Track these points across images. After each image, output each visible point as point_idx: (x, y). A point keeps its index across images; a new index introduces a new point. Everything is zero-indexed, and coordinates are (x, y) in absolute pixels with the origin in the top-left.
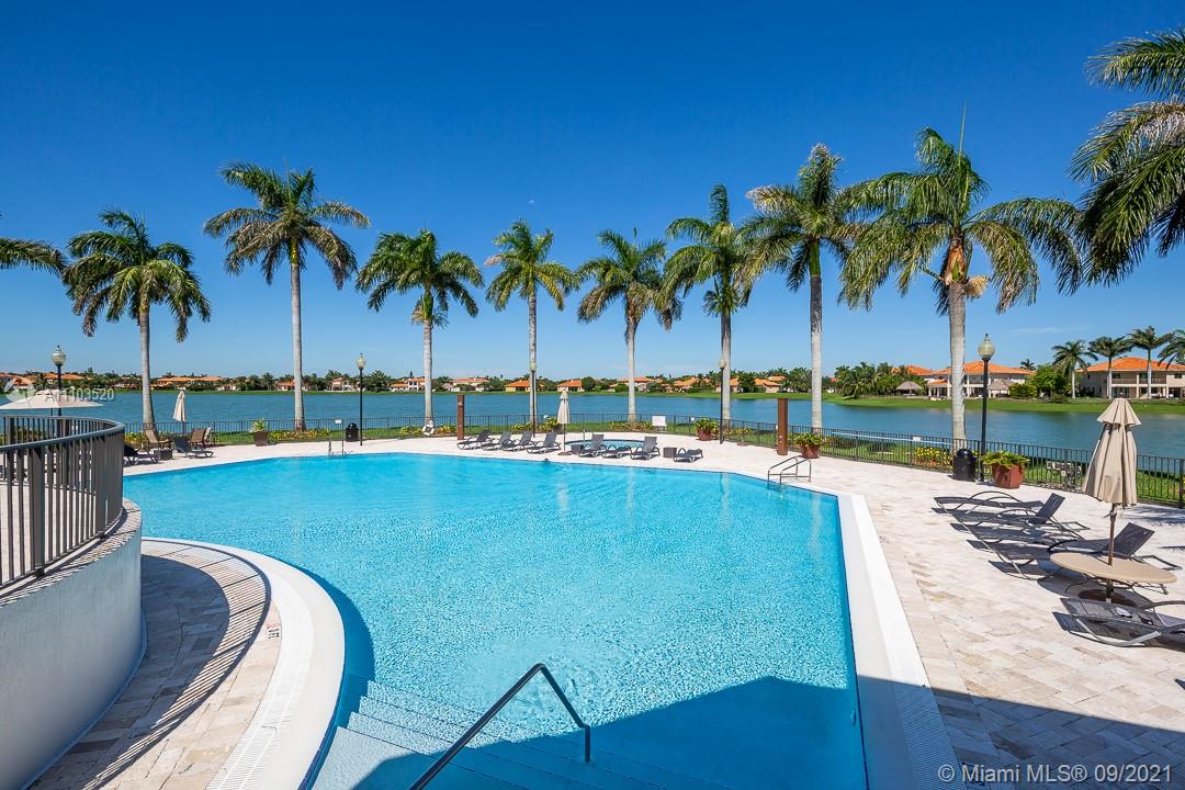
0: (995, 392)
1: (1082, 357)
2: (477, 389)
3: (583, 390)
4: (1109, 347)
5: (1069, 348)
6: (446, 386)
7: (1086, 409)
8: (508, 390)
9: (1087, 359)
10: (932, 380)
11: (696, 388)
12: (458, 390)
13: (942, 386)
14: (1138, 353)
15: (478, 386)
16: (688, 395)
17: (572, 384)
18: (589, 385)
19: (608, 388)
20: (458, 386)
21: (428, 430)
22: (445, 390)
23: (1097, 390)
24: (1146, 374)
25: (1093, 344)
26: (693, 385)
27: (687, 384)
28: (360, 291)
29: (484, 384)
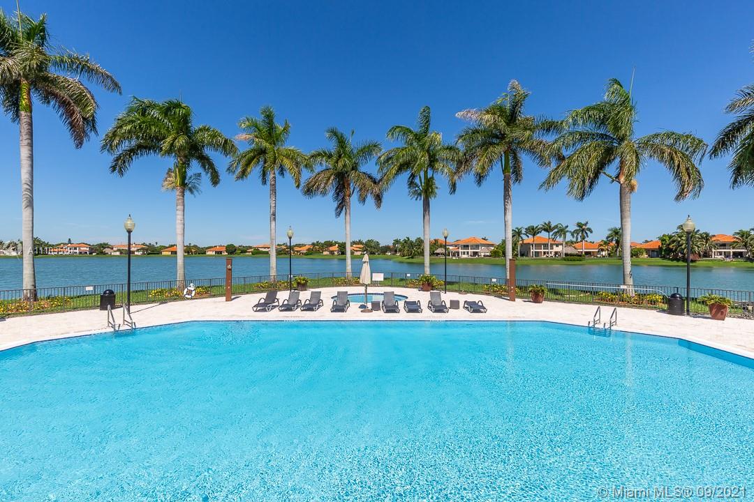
0: (483, 254)
1: (522, 235)
2: (136, 253)
3: (226, 253)
4: (533, 231)
5: (517, 230)
6: (107, 250)
7: (525, 263)
8: (164, 253)
9: (524, 237)
10: (451, 248)
11: (310, 252)
12: (118, 253)
13: (457, 250)
14: (544, 235)
15: (138, 250)
16: (304, 256)
17: (218, 249)
18: (231, 250)
19: (245, 252)
20: (118, 250)
21: (189, 292)
22: (105, 254)
23: (526, 254)
24: (548, 244)
25: (526, 229)
26: (308, 250)
27: (304, 250)
28: (106, 152)
29: (143, 249)
